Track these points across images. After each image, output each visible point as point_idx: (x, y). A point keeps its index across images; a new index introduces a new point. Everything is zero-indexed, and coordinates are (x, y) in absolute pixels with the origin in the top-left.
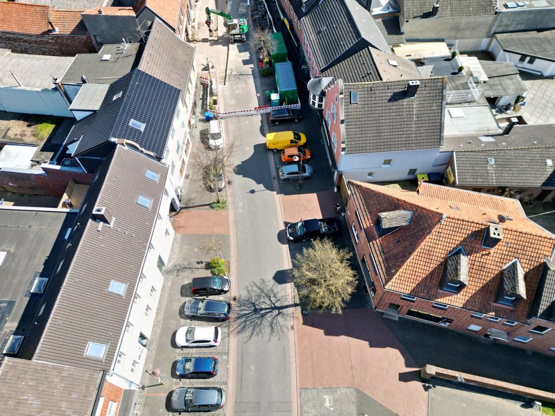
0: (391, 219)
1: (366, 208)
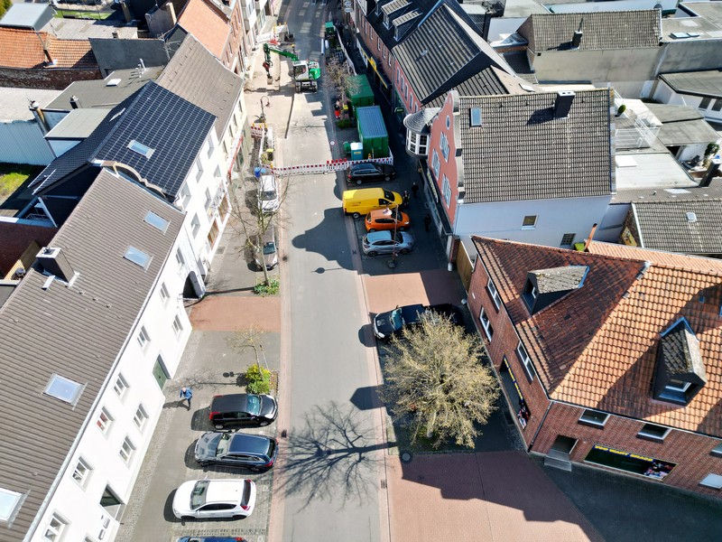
0: (552, 278)
1: (504, 272)
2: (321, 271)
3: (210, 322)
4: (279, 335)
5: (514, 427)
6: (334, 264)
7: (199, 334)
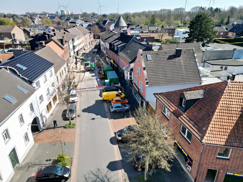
0: (190, 94)
1: (169, 102)
2: (93, 119)
3: (43, 140)
4: (74, 143)
5: (185, 173)
6: (99, 116)
7: (37, 145)
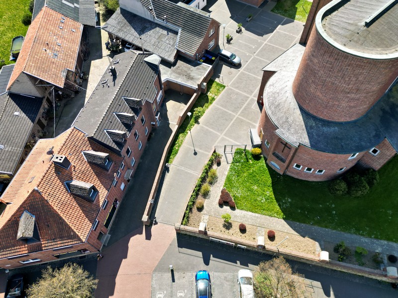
0: (26, 229)
5: (88, 256)
